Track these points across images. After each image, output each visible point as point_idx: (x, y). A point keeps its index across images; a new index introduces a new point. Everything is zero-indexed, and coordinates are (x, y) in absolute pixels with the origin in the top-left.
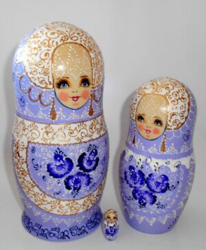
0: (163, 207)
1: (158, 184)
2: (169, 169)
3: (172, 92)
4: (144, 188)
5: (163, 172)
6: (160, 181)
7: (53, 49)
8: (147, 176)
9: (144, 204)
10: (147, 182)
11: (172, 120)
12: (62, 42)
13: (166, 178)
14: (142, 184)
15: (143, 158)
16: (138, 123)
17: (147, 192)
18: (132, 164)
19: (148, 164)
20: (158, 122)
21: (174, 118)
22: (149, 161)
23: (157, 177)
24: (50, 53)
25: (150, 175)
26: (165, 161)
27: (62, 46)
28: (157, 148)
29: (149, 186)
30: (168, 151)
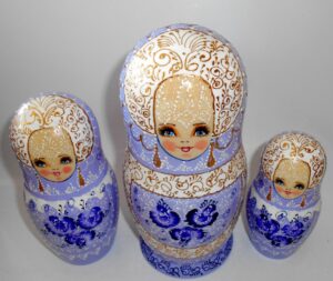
0: (103, 234)
1: (91, 220)
2: (96, 198)
3: (65, 116)
4: (78, 230)
5: (92, 206)
6: (92, 215)
7: (157, 82)
8: (76, 219)
9: (84, 244)
10: (79, 223)
11: (81, 150)
12: (171, 74)
13: (97, 209)
14: (73, 228)
15: (63, 203)
16: (39, 169)
17: (82, 233)
18: (52, 213)
19: (72, 207)
20: (65, 159)
21: (81, 147)
22: (71, 202)
23: (88, 214)
24: (153, 88)
25: (80, 216)
26: (89, 193)
27: (171, 80)
28: (75, 185)
29: (82, 227)
30: (87, 182)
